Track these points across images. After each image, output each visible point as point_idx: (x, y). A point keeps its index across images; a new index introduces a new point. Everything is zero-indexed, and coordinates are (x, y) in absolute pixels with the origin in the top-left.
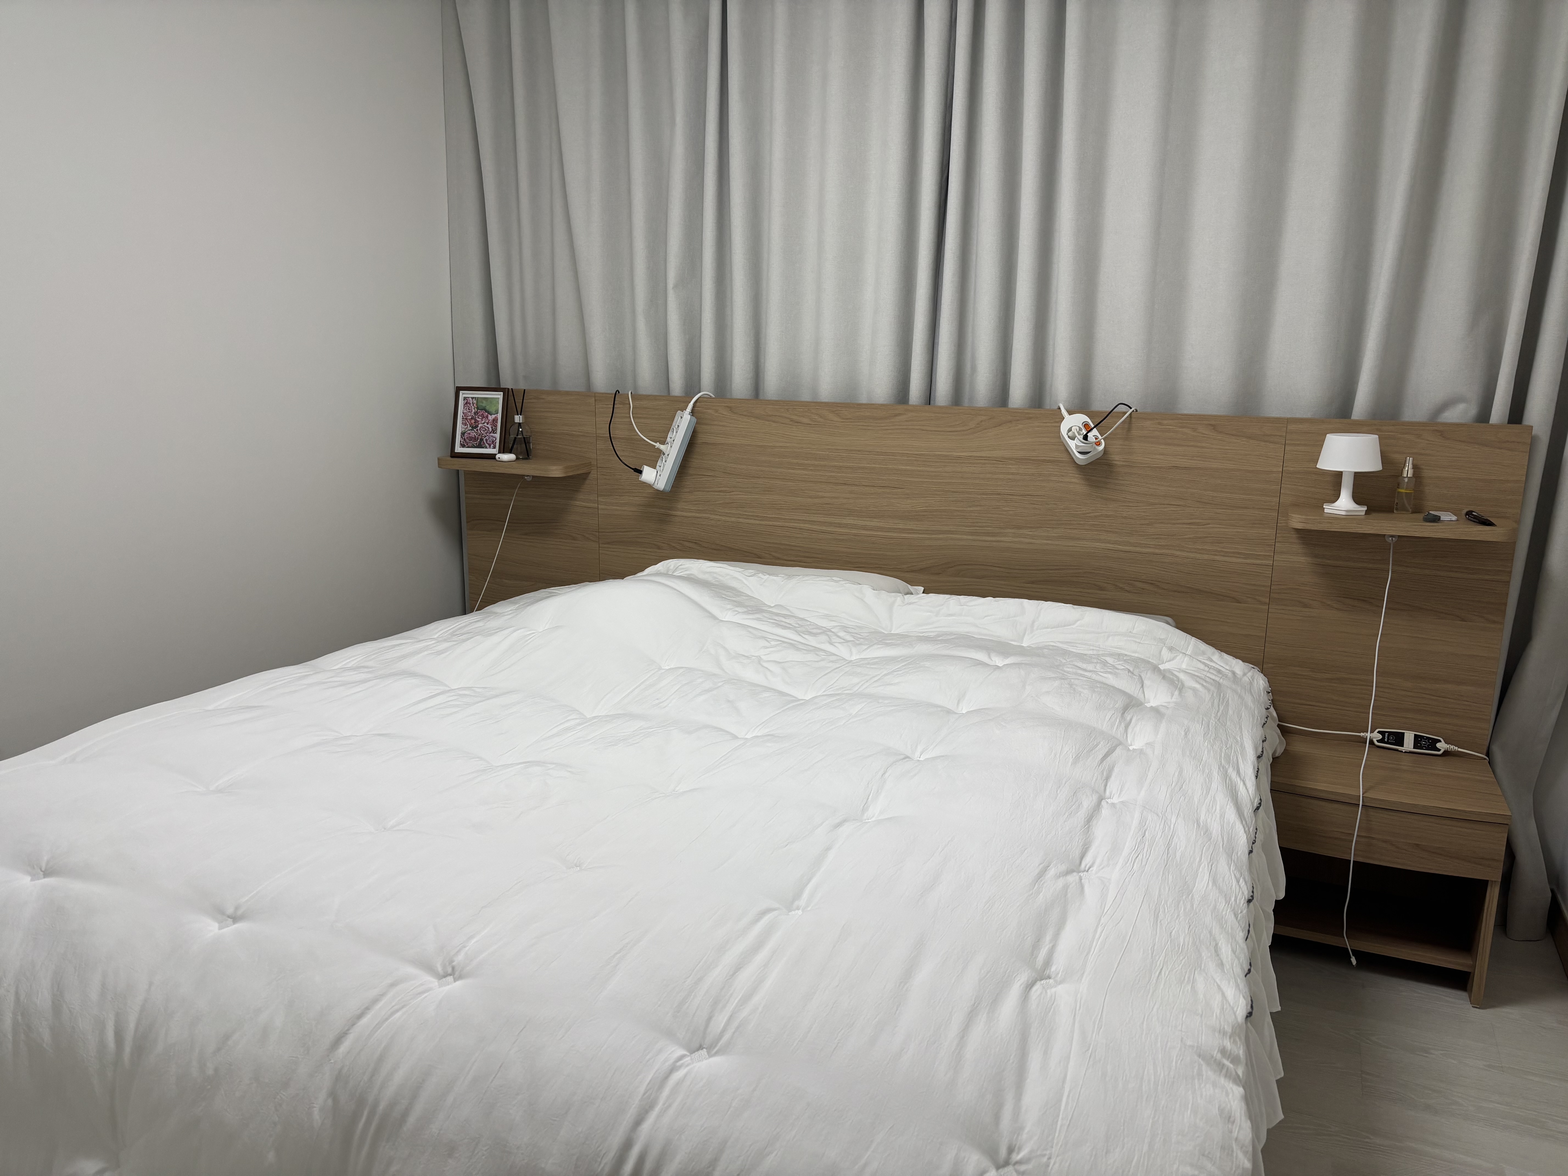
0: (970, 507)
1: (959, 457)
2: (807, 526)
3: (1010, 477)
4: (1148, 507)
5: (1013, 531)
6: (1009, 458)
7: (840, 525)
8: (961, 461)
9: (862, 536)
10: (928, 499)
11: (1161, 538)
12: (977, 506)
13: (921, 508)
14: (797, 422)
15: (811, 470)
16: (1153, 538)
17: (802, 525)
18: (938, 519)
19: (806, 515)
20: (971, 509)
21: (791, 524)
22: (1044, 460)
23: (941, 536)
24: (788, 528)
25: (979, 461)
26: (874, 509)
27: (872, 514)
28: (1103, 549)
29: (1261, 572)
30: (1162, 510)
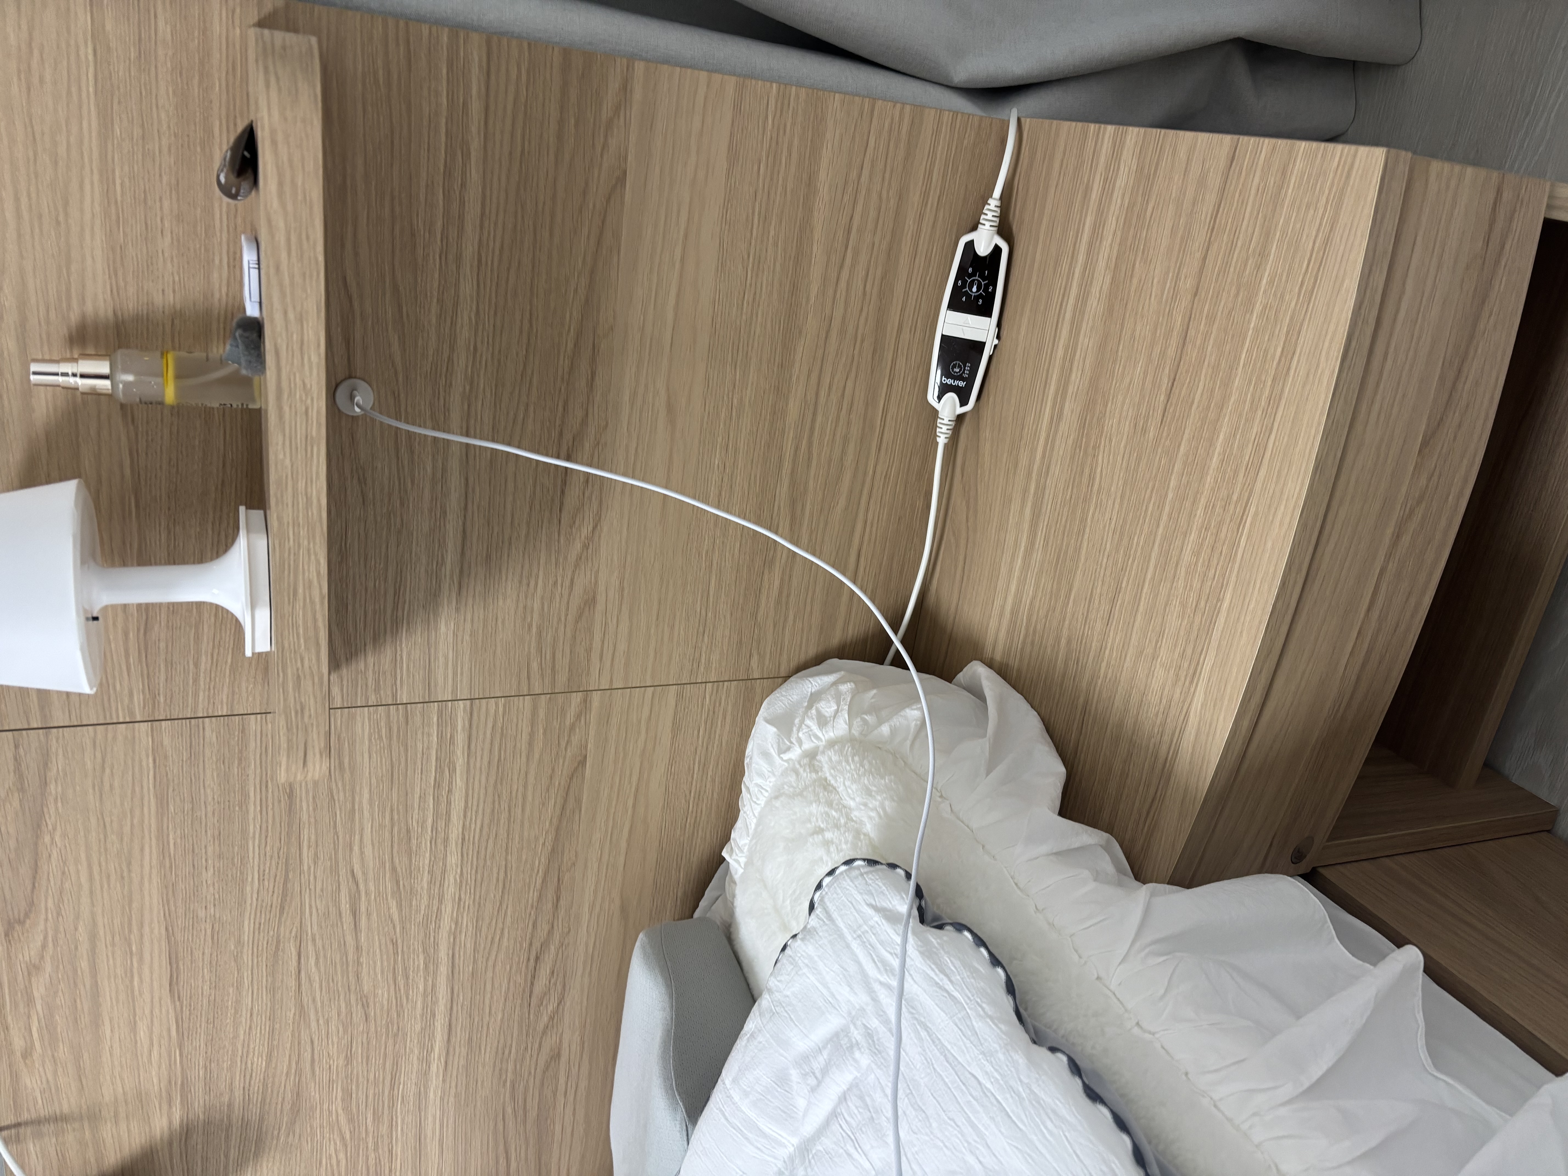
4: (312, 1017)
11: (405, 969)
16: (407, 984)
29: (490, 725)
30: (317, 985)
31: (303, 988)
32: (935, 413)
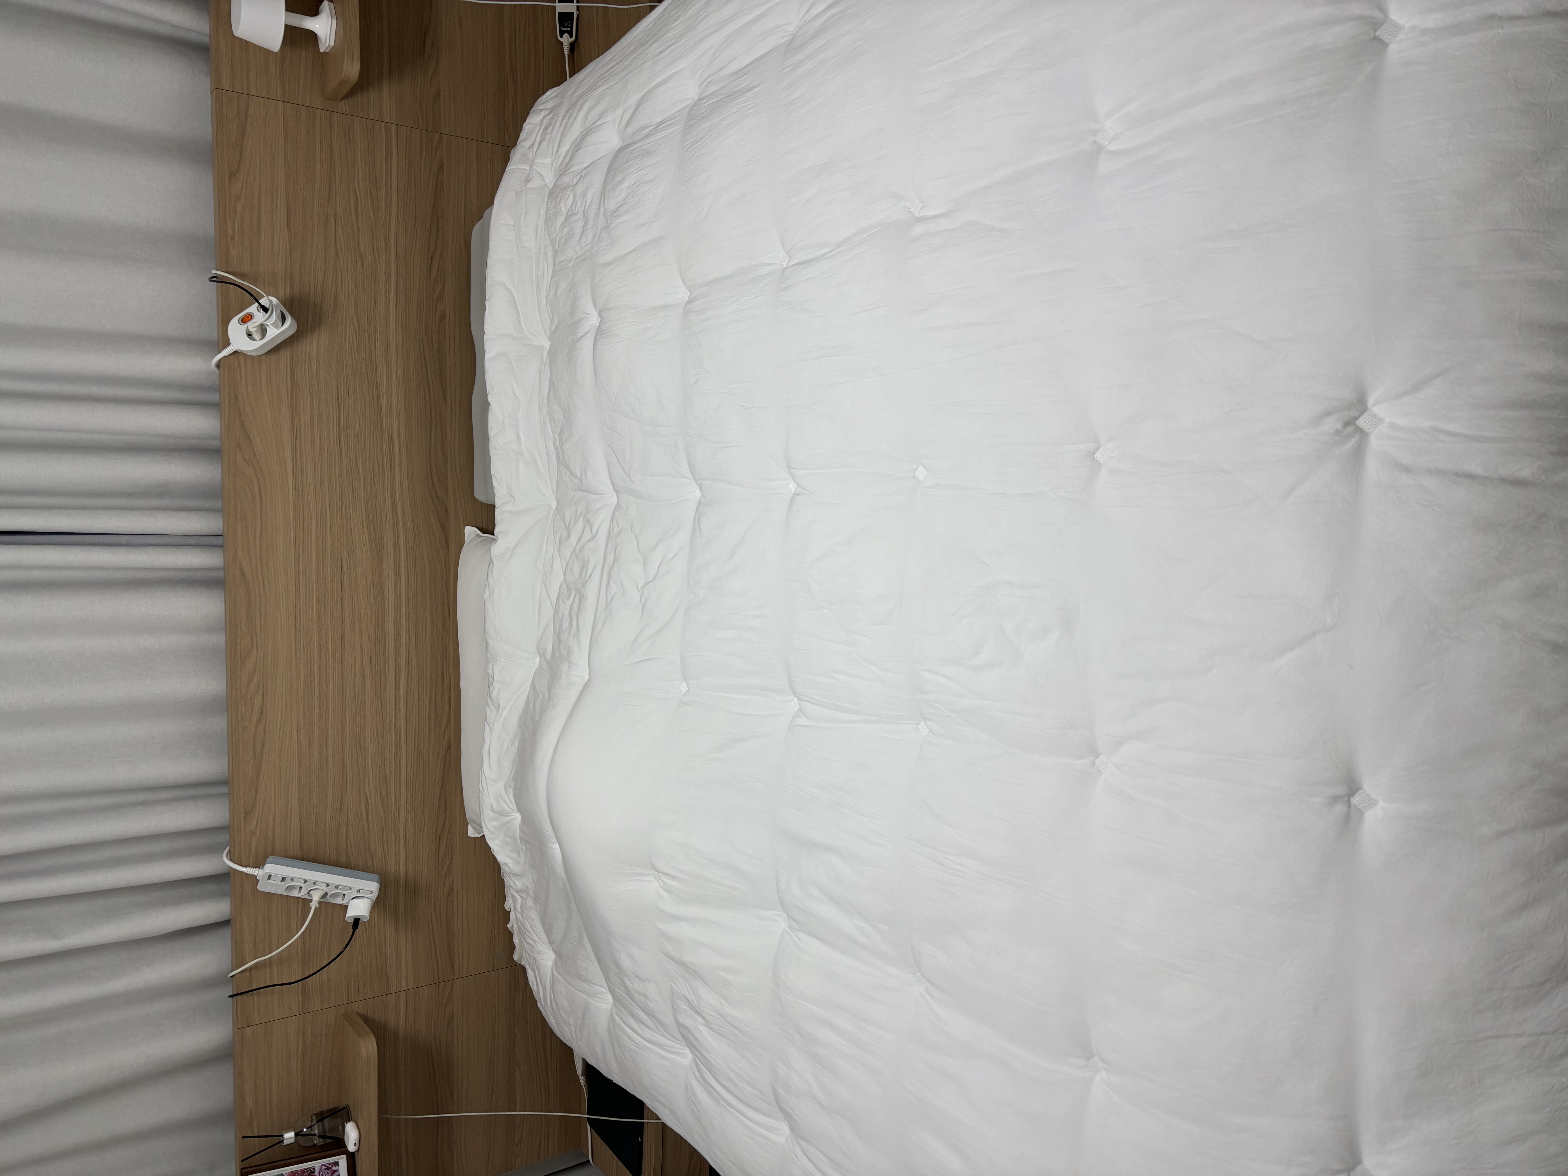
0: (359, 472)
1: (295, 488)
2: (402, 684)
3: (316, 421)
5: (384, 420)
6: (292, 423)
7: (397, 640)
8: (300, 485)
9: (408, 609)
10: (353, 526)
11: (377, 246)
12: (356, 462)
13: (366, 534)
14: (262, 712)
15: (327, 686)
17: (402, 692)
18: (378, 512)
19: (388, 688)
20: (361, 471)
21: (402, 707)
22: (291, 381)
23: (399, 508)
24: (408, 711)
25: (299, 462)
26: (372, 595)
27: (379, 599)
28: (396, 313)
29: (405, 138)
30: (343, 242)
31: (337, 242)
32: (562, 43)
